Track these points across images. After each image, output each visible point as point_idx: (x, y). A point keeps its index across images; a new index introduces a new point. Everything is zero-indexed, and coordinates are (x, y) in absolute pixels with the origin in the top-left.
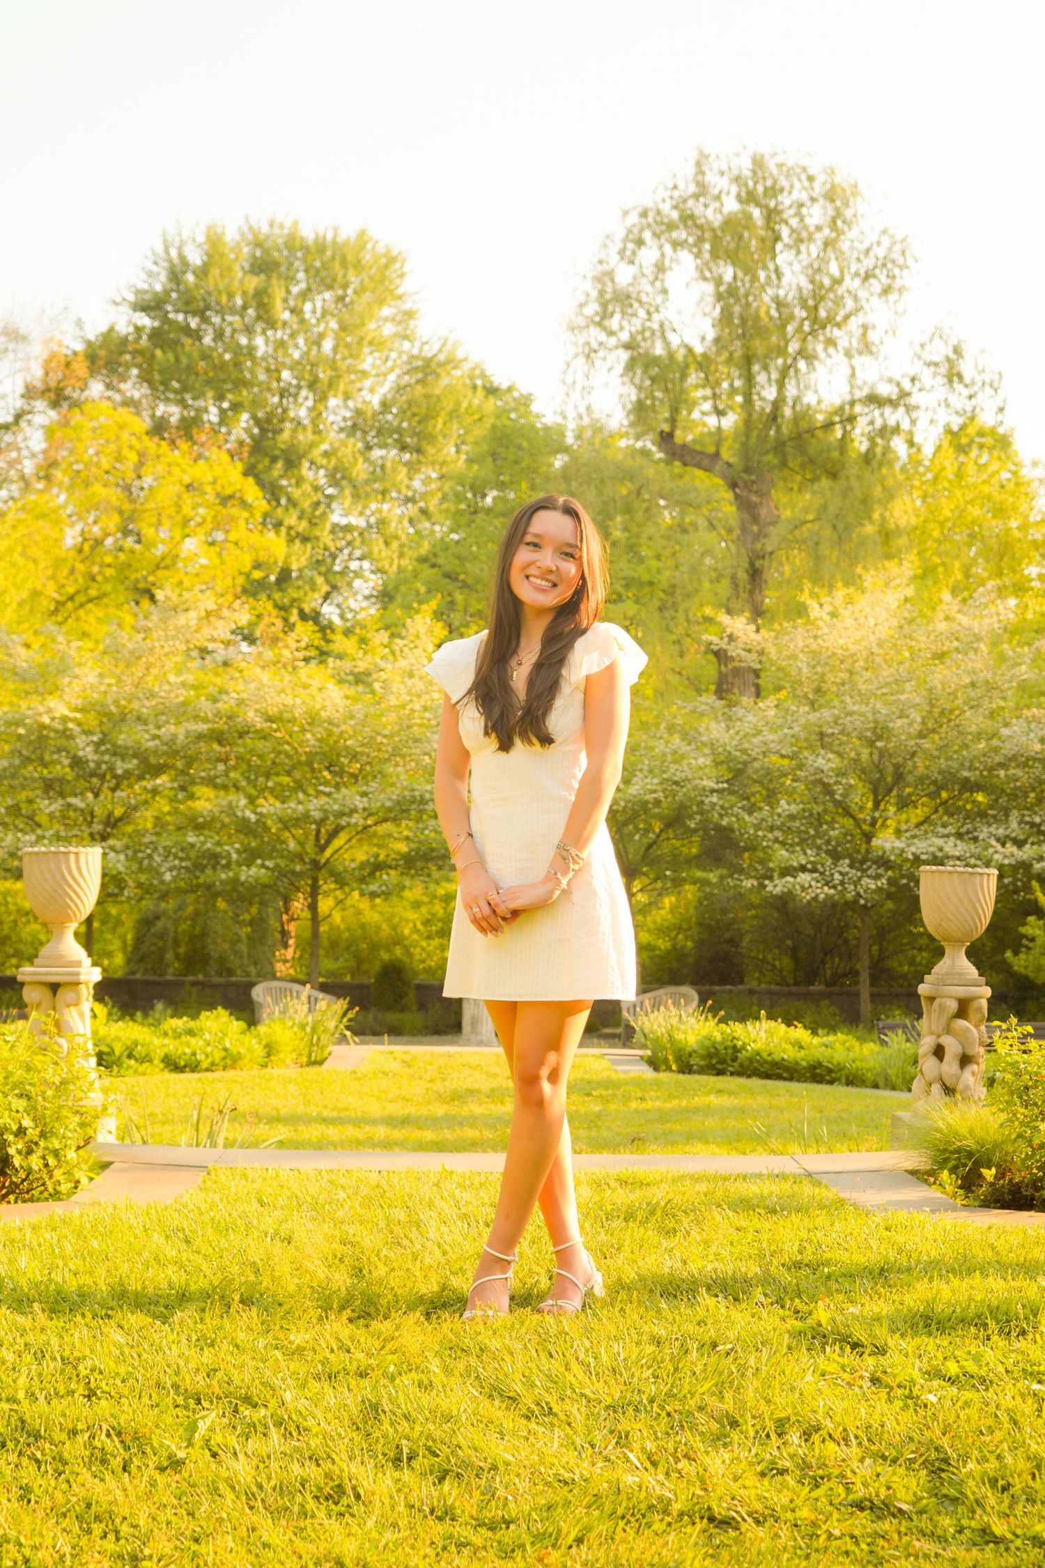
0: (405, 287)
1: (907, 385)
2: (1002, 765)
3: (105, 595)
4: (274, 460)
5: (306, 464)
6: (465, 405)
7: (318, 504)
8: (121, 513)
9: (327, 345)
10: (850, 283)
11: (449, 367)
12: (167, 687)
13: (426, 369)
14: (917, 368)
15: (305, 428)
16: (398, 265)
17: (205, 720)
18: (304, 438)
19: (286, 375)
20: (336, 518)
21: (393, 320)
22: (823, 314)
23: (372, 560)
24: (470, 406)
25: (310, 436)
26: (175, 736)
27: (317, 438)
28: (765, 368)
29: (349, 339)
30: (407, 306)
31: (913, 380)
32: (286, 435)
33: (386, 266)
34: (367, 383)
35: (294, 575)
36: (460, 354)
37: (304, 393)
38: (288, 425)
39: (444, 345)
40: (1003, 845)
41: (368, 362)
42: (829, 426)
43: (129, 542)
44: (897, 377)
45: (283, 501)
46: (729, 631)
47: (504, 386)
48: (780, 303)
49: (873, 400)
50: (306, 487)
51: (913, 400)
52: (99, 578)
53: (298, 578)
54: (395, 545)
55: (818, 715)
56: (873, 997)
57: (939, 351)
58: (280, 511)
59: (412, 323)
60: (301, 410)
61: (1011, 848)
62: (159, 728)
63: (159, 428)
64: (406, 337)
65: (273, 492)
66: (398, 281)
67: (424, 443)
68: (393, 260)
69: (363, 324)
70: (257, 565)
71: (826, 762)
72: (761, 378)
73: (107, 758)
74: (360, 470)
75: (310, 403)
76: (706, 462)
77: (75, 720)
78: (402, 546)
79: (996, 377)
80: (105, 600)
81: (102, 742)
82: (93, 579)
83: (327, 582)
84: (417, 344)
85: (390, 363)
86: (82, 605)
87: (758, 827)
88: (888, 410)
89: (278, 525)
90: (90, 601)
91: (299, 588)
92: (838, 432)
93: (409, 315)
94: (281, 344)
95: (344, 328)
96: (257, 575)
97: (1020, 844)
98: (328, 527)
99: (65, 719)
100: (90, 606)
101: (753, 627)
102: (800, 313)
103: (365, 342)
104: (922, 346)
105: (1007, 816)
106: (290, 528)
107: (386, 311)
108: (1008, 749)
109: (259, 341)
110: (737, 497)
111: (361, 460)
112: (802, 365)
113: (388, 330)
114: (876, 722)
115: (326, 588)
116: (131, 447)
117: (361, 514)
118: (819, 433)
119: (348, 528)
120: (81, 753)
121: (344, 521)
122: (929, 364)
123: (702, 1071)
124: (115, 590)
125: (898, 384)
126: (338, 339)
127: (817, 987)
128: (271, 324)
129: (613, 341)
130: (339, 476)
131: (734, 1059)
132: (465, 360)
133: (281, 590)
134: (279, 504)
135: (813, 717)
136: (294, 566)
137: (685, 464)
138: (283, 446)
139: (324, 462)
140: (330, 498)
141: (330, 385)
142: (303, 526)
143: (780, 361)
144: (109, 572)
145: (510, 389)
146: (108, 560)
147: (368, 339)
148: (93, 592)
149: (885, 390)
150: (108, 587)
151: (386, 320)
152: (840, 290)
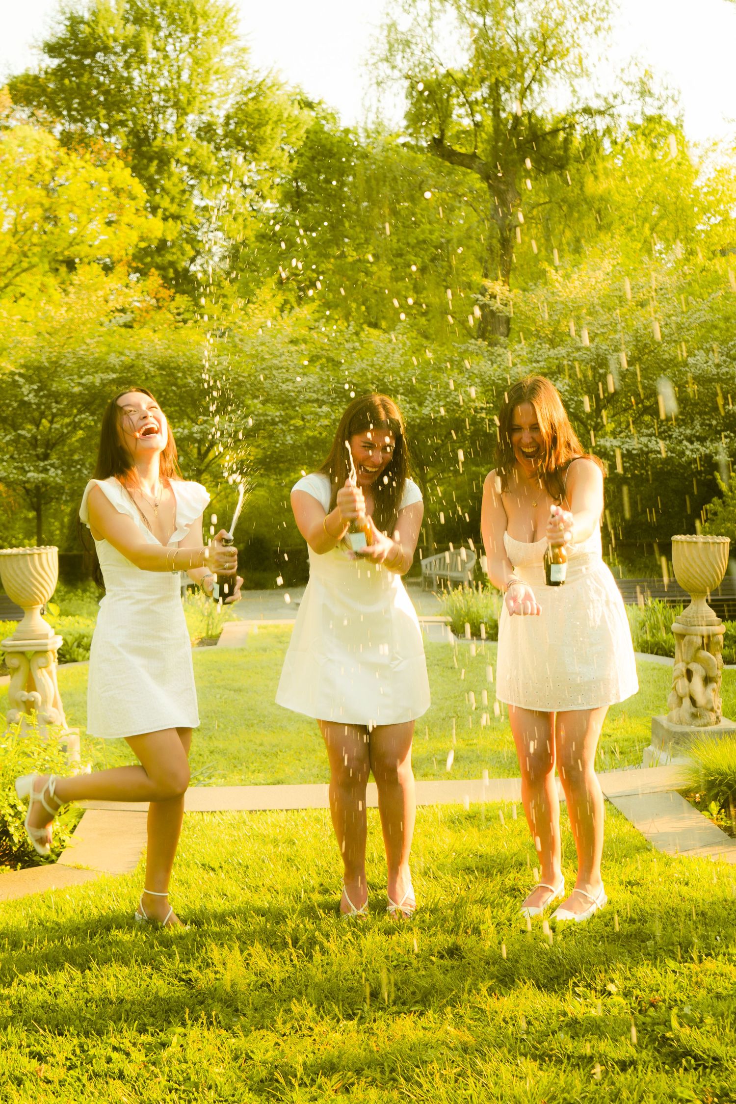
0: (240, 30)
1: (611, 100)
3: (34, 266)
4: (151, 160)
5: (173, 163)
6: (285, 115)
7: (184, 191)
8: (42, 205)
9: (185, 76)
10: (570, 25)
11: (274, 89)
12: (85, 347)
13: (258, 91)
14: (619, 87)
15: (171, 136)
16: (233, 14)
17: (114, 370)
18: (171, 144)
19: (156, 98)
20: (197, 201)
21: (232, 54)
22: (550, 48)
23: (224, 231)
24: (289, 116)
25: (176, 143)
26: (93, 383)
27: (180, 143)
28: (508, 89)
29: (200, 70)
30: (241, 44)
31: (615, 97)
32: (158, 142)
33: (225, 15)
34: (215, 102)
35: (169, 244)
36: (282, 79)
37: (170, 111)
38: (160, 136)
39: (270, 72)
40: (692, 443)
41: (214, 86)
42: (555, 132)
43: (49, 227)
44: (604, 93)
45: (158, 191)
46: (490, 291)
47: (316, 101)
48: (517, 41)
49: (587, 111)
50: (175, 179)
51: (615, 111)
52: (30, 254)
53: (172, 247)
54: (240, 220)
55: (556, 351)
57: (634, 75)
58: (157, 198)
59: (246, 57)
60: (168, 125)
62: (81, 377)
63: (66, 140)
64: (243, 67)
65: (151, 185)
66: (234, 26)
67: (258, 146)
68: (230, 10)
69: (210, 58)
70: (142, 239)
72: (505, 97)
73: (44, 400)
74: (212, 165)
75: (174, 118)
76: (467, 161)
77: (21, 375)
78: (245, 220)
79: (676, 93)
80: (35, 269)
81: (40, 389)
82: (25, 255)
83: (193, 248)
84: (250, 71)
85: (230, 87)
86: (17, 275)
88: (598, 118)
89: (154, 210)
90: (24, 271)
91: (173, 254)
92: (562, 135)
93: (243, 50)
94: (152, 76)
95: (197, 62)
96: (143, 245)
98: (193, 207)
99: (12, 374)
100: (23, 274)
101: (507, 288)
102: (533, 48)
103: (211, 72)
104: (622, 70)
105: (692, 420)
106: (165, 210)
107: (226, 49)
109: (135, 74)
110: (490, 186)
111: (213, 158)
112: (535, 86)
113: (229, 62)
114: (598, 355)
115: (192, 253)
116: (47, 157)
117: (216, 198)
118: (549, 138)
119: (205, 209)
120: (26, 399)
121: (203, 204)
122: (628, 84)
124: (41, 261)
125: (606, 99)
126: (192, 71)
128: (143, 61)
129: (396, 74)
130: (198, 171)
132: (286, 83)
133: (160, 255)
134: (156, 194)
135: (552, 353)
136: (169, 238)
137: (452, 163)
138: (156, 149)
139: (188, 161)
140: (192, 186)
141: (189, 103)
142: (174, 209)
143: (519, 85)
144: (36, 249)
145: (319, 103)
146: (35, 240)
147: (215, 68)
148: (25, 265)
149: (595, 104)
150: (35, 260)
151: (226, 55)
152: (562, 30)
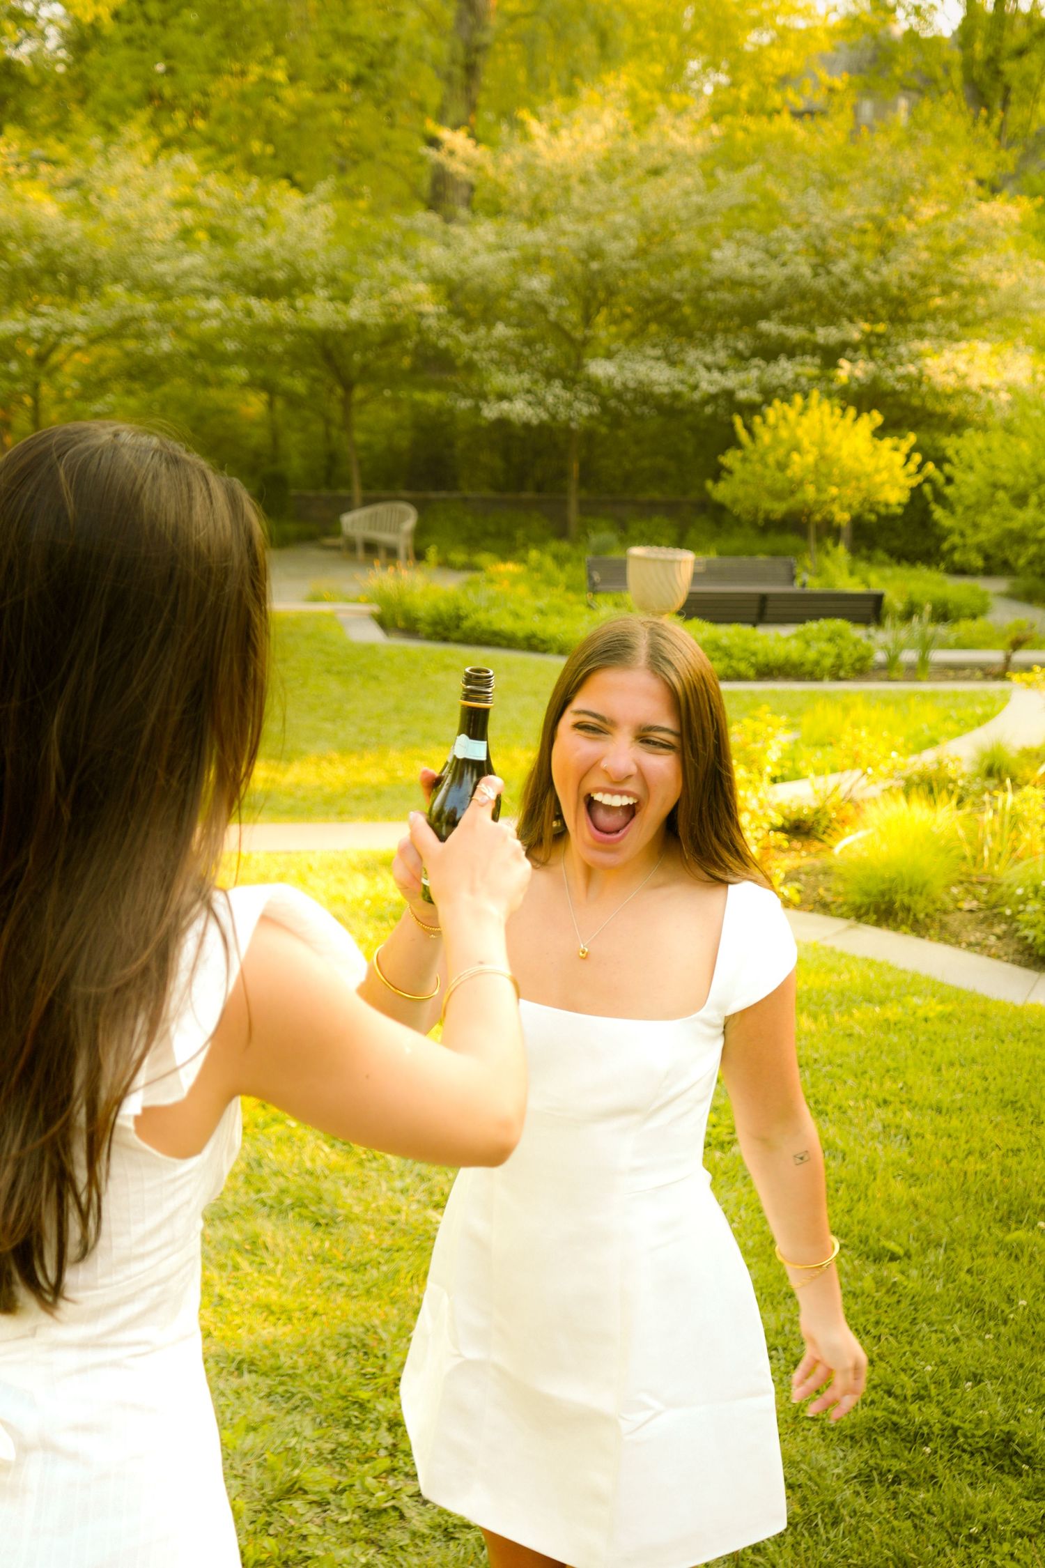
2: (712, 288)
56: (582, 504)
61: (716, 375)
71: (538, 283)
87: (475, 349)
97: (722, 370)
101: (472, 143)
105: (713, 340)
108: (717, 271)
114: (591, 242)
123: (429, 638)
127: (528, 495)
131: (458, 627)
